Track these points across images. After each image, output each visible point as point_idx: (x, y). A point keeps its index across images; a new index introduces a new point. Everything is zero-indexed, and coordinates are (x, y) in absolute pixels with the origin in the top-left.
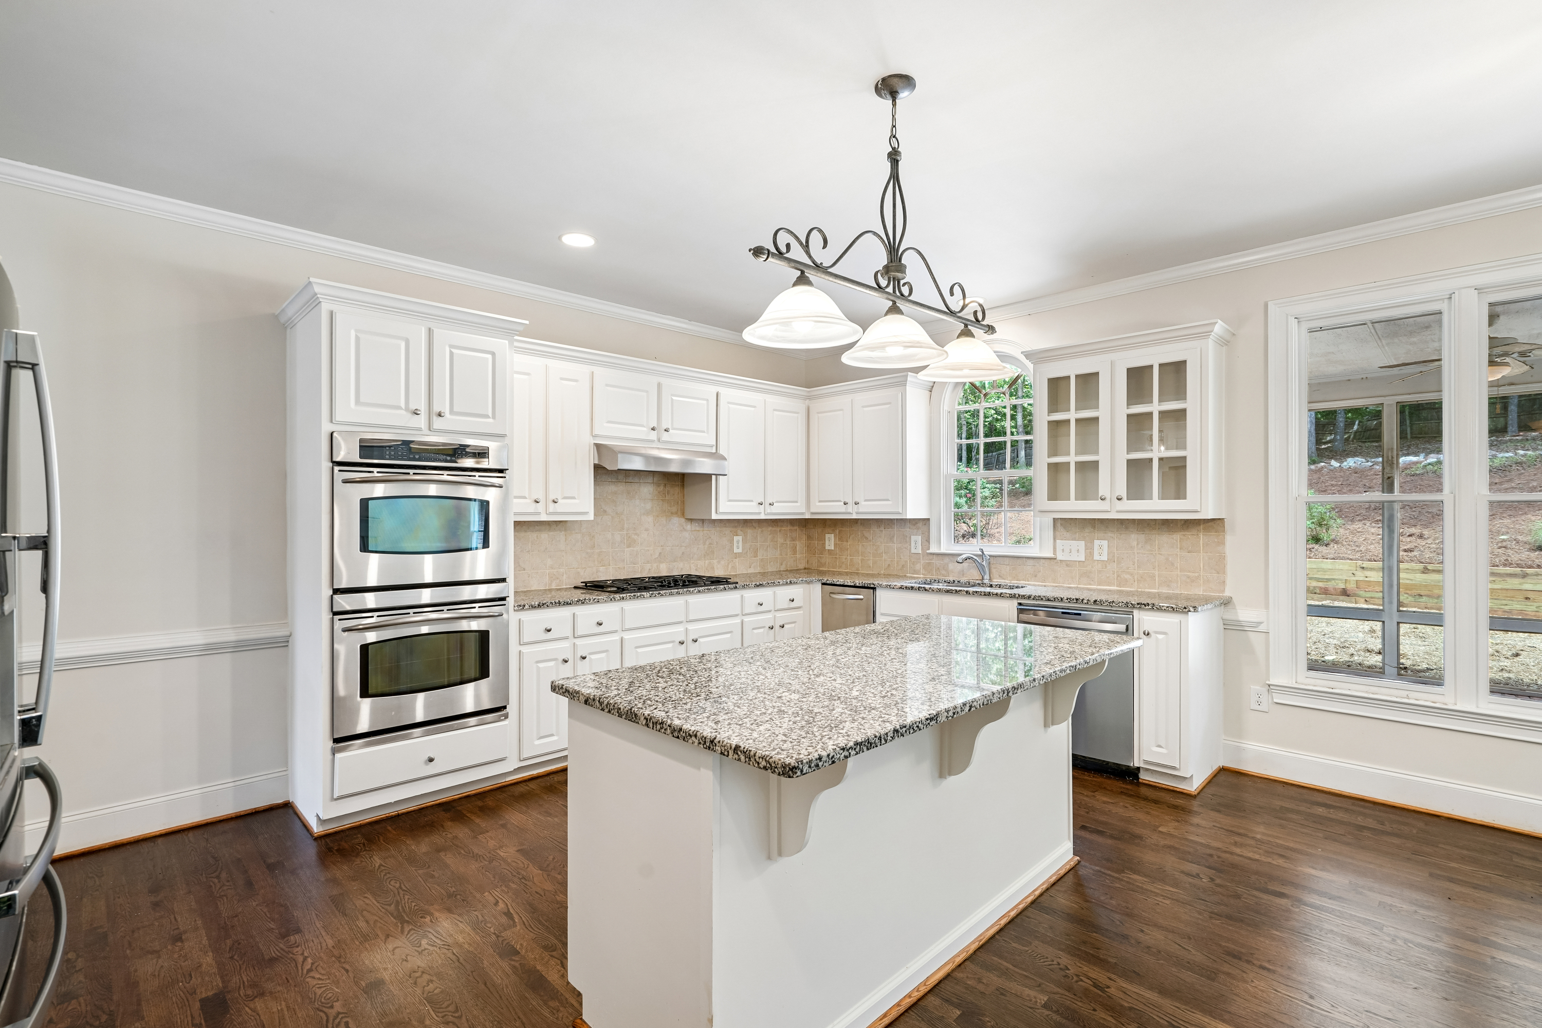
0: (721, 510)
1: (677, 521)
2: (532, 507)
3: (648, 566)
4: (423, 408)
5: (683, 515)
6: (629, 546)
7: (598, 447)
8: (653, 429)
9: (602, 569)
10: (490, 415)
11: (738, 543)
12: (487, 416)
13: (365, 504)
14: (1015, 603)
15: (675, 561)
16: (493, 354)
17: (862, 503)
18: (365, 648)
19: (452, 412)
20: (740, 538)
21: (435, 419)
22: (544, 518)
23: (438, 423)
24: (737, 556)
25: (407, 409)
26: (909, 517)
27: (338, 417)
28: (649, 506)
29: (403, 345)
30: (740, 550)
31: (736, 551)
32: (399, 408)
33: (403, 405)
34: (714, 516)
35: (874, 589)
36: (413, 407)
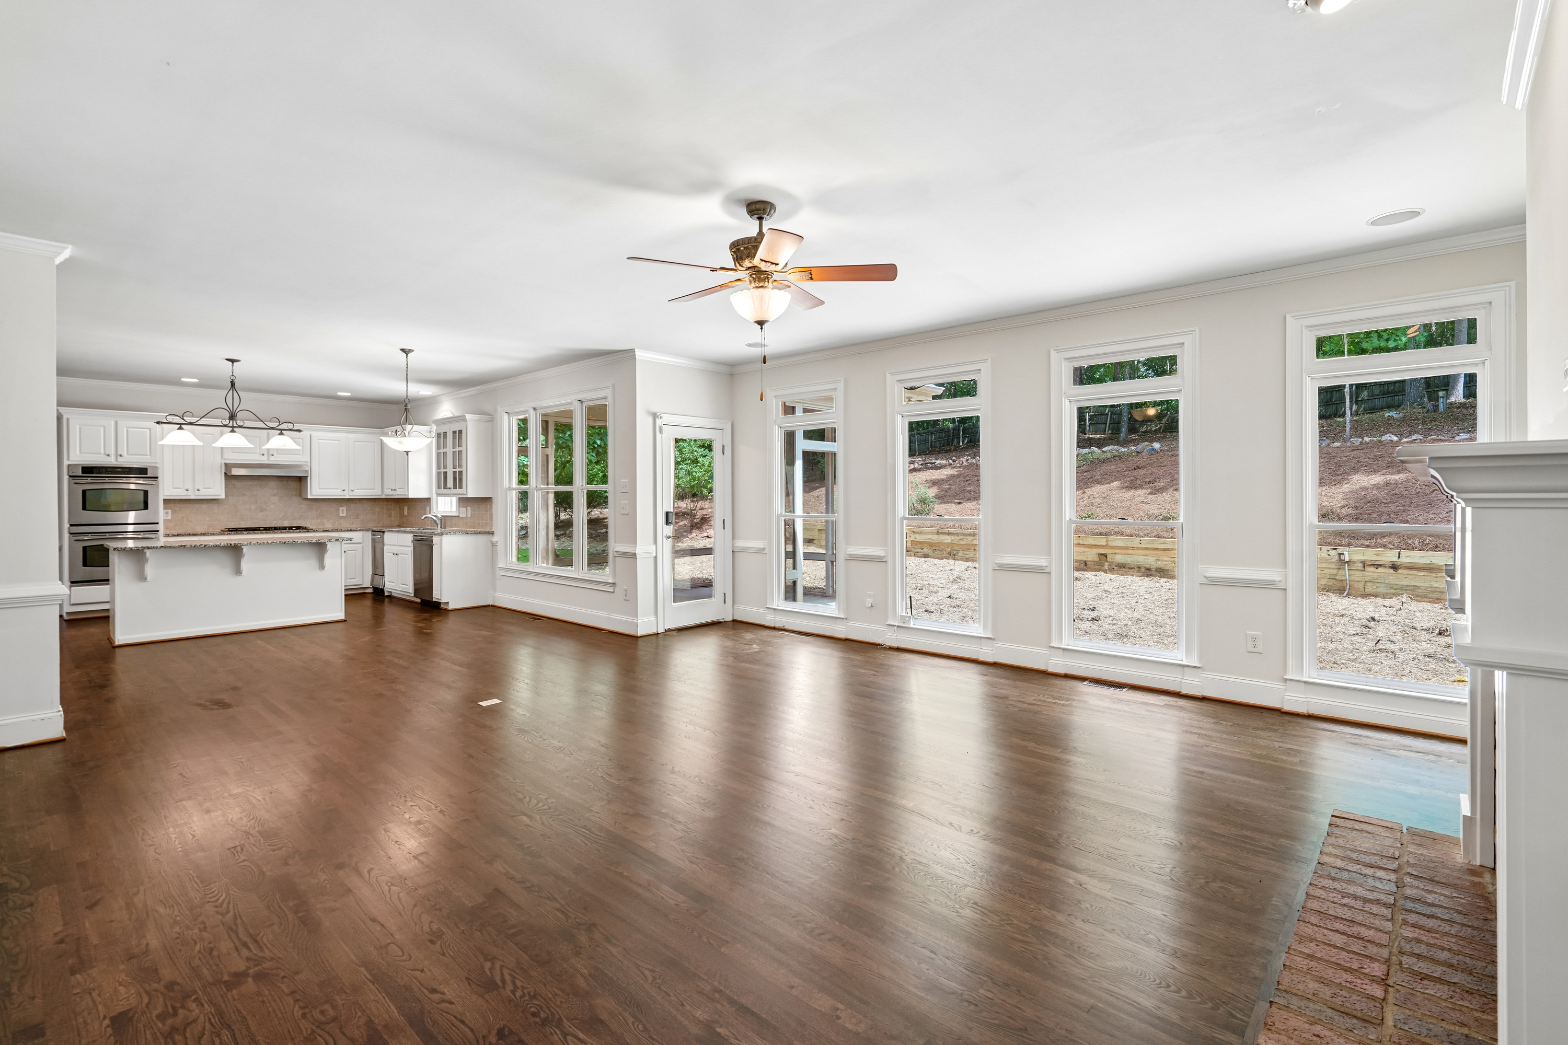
0: (313, 493)
1: (296, 500)
2: (185, 493)
3: (276, 522)
4: (112, 453)
5: (300, 495)
6: (261, 511)
7: (226, 464)
8: (263, 455)
9: (242, 522)
10: (148, 454)
11: (343, 511)
12: (147, 455)
13: (84, 492)
14: (412, 535)
15: (294, 520)
16: (150, 429)
17: (398, 490)
18: (85, 548)
19: (128, 454)
20: (345, 508)
21: (119, 457)
22: (193, 497)
23: (120, 459)
24: (342, 518)
25: (105, 454)
26: (410, 497)
27: (71, 458)
28: (275, 492)
29: (102, 429)
30: (345, 515)
31: (341, 515)
32: (101, 454)
33: (102, 452)
34: (309, 497)
35: (384, 532)
36: (107, 453)
